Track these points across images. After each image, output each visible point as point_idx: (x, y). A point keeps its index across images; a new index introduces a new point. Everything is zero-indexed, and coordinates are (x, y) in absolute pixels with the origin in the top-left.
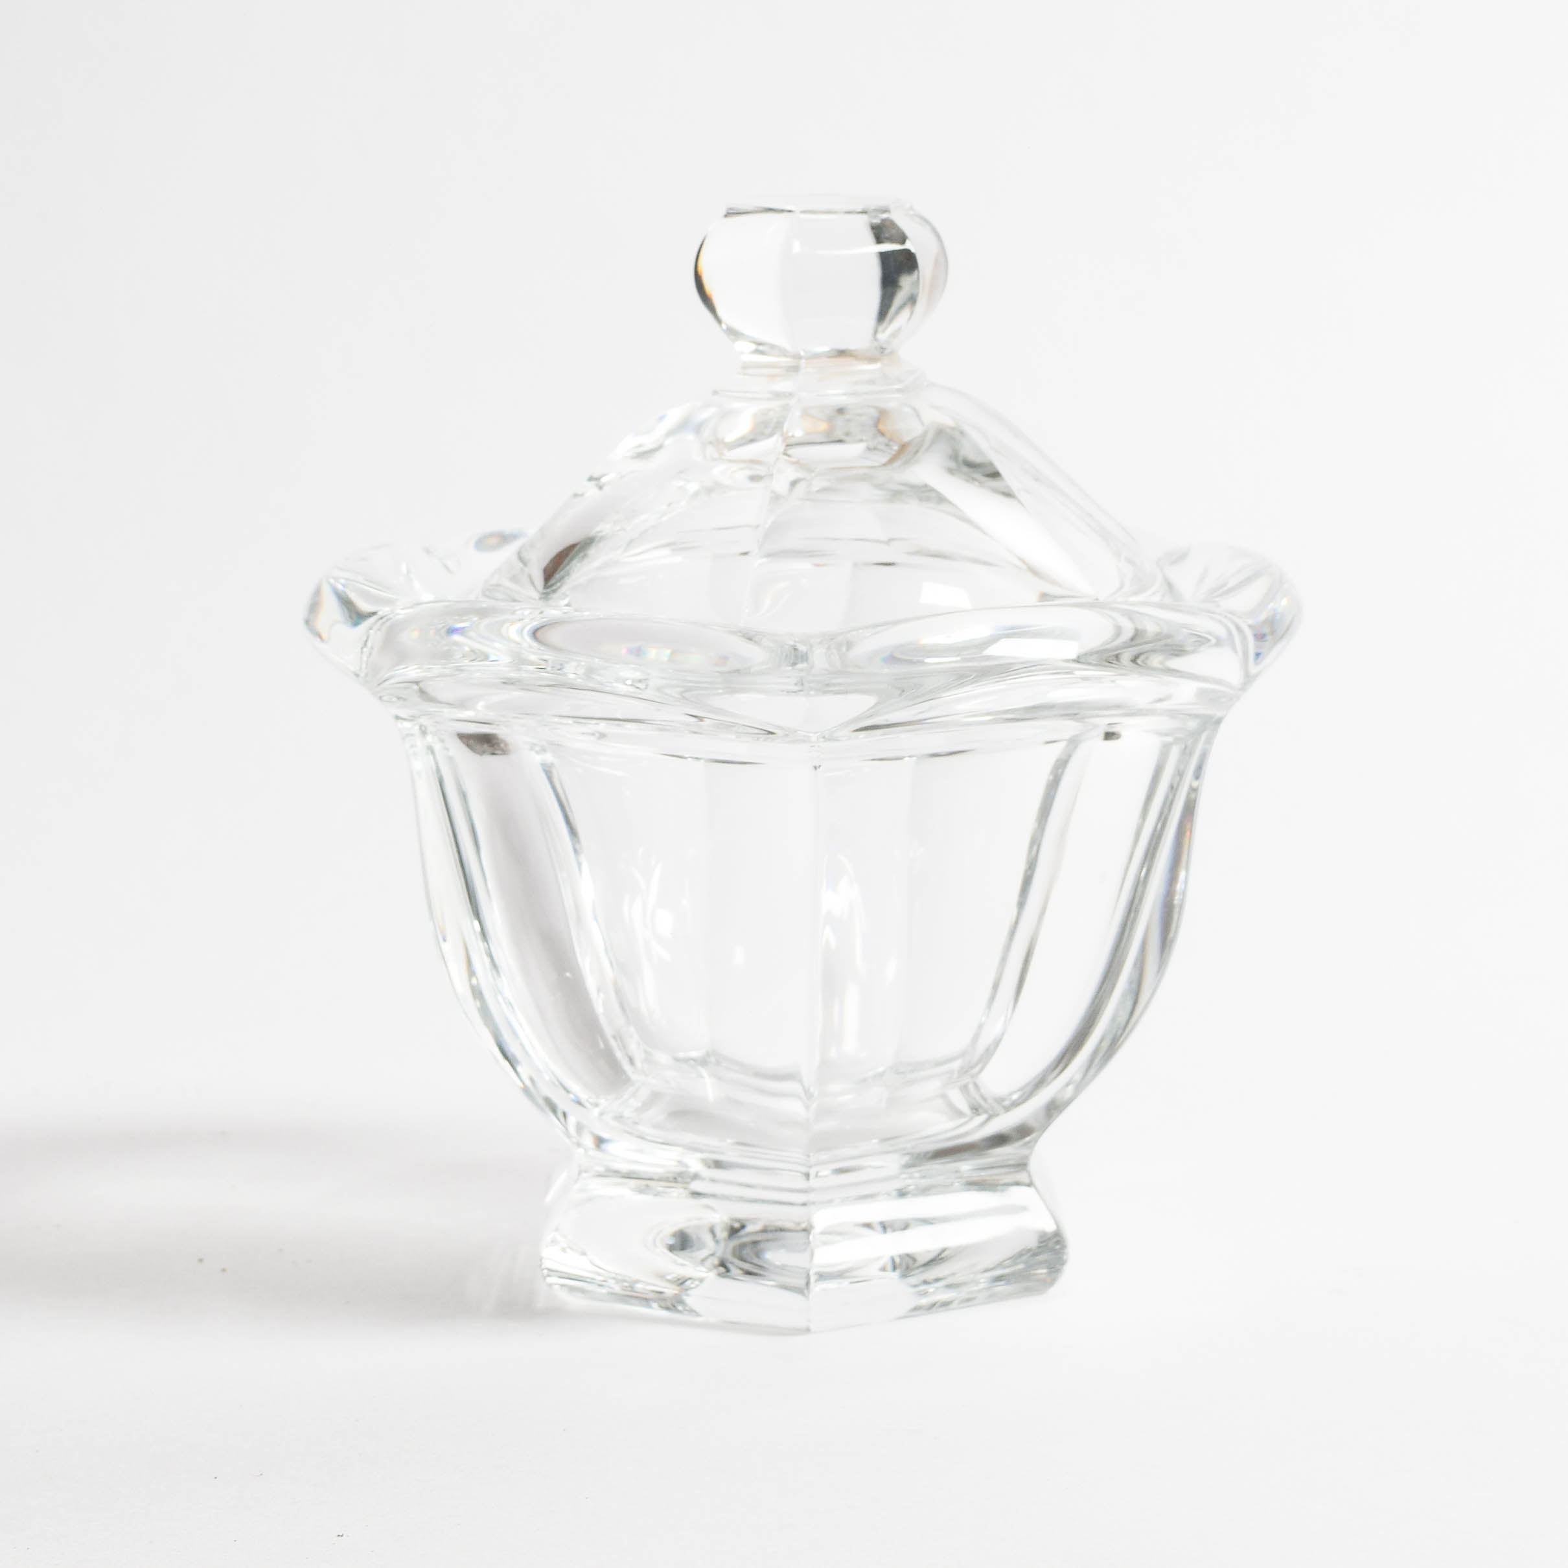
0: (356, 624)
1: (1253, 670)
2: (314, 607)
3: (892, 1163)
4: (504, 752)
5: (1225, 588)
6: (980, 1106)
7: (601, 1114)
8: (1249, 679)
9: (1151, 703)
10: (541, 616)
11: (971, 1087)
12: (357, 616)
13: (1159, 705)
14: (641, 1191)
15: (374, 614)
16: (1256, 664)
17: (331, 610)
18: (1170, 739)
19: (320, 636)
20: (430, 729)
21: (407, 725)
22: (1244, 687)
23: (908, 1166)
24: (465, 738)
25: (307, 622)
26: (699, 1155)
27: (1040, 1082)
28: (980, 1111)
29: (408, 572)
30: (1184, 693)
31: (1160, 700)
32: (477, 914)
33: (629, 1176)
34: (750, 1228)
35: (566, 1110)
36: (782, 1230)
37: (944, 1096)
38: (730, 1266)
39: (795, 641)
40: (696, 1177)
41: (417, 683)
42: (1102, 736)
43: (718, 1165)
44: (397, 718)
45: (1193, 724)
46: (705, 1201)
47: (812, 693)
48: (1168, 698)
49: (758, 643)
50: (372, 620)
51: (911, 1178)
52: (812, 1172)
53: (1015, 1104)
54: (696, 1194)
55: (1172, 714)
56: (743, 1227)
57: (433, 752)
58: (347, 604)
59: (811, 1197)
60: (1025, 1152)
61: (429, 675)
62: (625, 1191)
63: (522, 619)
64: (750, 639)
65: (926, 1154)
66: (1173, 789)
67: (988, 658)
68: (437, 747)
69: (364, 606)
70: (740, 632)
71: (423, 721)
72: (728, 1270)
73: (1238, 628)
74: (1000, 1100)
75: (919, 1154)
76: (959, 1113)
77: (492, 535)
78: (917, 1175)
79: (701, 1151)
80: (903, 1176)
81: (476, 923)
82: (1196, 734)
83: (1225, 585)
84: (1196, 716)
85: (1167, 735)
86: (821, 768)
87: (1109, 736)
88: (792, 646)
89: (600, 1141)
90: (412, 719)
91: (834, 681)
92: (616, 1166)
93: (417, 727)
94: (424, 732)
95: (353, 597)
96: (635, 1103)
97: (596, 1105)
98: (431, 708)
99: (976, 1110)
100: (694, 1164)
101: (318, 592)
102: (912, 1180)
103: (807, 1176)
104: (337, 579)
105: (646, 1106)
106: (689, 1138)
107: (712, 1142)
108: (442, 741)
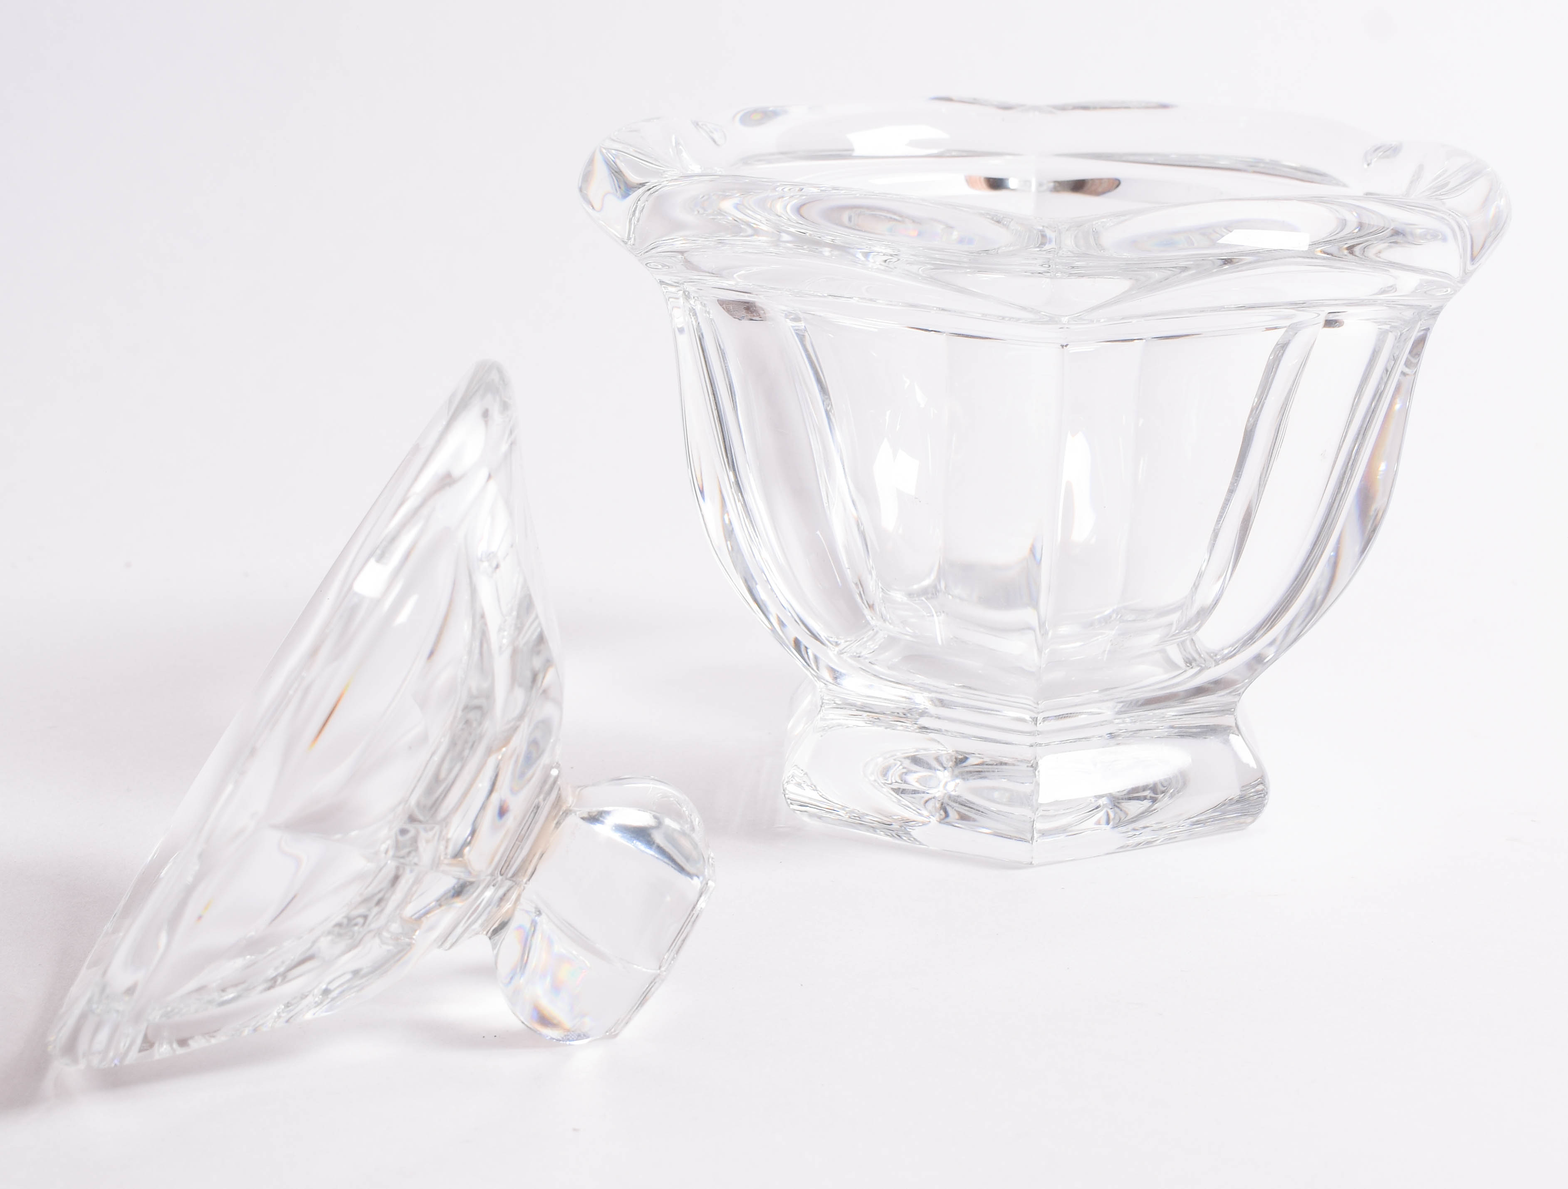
0: (626, 195)
1: (1469, 268)
2: (587, 177)
3: (1107, 711)
4: (762, 319)
5: (1448, 187)
6: (1195, 660)
7: (841, 653)
8: (1466, 275)
9: (1376, 294)
10: (801, 193)
11: (1188, 642)
12: (626, 188)
13: (1382, 296)
15: (643, 185)
16: (1472, 265)
17: (602, 180)
18: (1387, 327)
19: (592, 207)
20: (692, 296)
21: (671, 289)
22: (1463, 281)
23: (1120, 713)
24: (724, 304)
25: (581, 190)
26: (926, 694)
27: (1251, 639)
28: (1194, 664)
29: (678, 144)
30: (1408, 283)
31: (1384, 292)
32: (732, 465)
33: (863, 709)
34: (972, 761)
35: (807, 646)
36: (1001, 764)
37: (1163, 651)
38: (949, 809)
39: (1043, 227)
40: (923, 714)
41: (682, 253)
42: (1323, 323)
43: (942, 703)
44: (662, 282)
45: (1408, 314)
46: (932, 735)
47: (1059, 274)
48: (1392, 288)
49: (1007, 227)
50: (641, 191)
51: (1124, 722)
52: (1040, 717)
53: (1226, 657)
54: (924, 729)
55: (1390, 304)
56: (966, 758)
57: (695, 314)
58: (616, 173)
59: (1039, 739)
60: (1230, 699)
61: (693, 246)
62: (860, 724)
63: (783, 197)
64: (999, 222)
65: (1138, 701)
66: (1388, 372)
68: (698, 308)
69: (633, 178)
70: (988, 214)
71: (689, 287)
72: (947, 815)
73: (1460, 227)
74: (1213, 655)
75: (1131, 702)
76: (1174, 666)
77: (755, 111)
78: (1128, 720)
79: (931, 691)
80: (1117, 721)
81: (731, 474)
82: (1411, 324)
83: (1447, 184)
84: (1411, 306)
85: (1385, 323)
86: (1068, 346)
87: (1329, 323)
88: (1041, 231)
89: (836, 675)
90: (677, 284)
91: (1078, 264)
92: (852, 699)
93: (681, 292)
94: (687, 296)
95: (622, 166)
96: (872, 646)
97: (837, 644)
98: (694, 276)
99: (1189, 662)
100: (922, 700)
101: (591, 162)
102: (1127, 723)
103: (1035, 720)
104: (608, 149)
105: (883, 648)
106: (919, 679)
107: (941, 684)
108: (705, 305)
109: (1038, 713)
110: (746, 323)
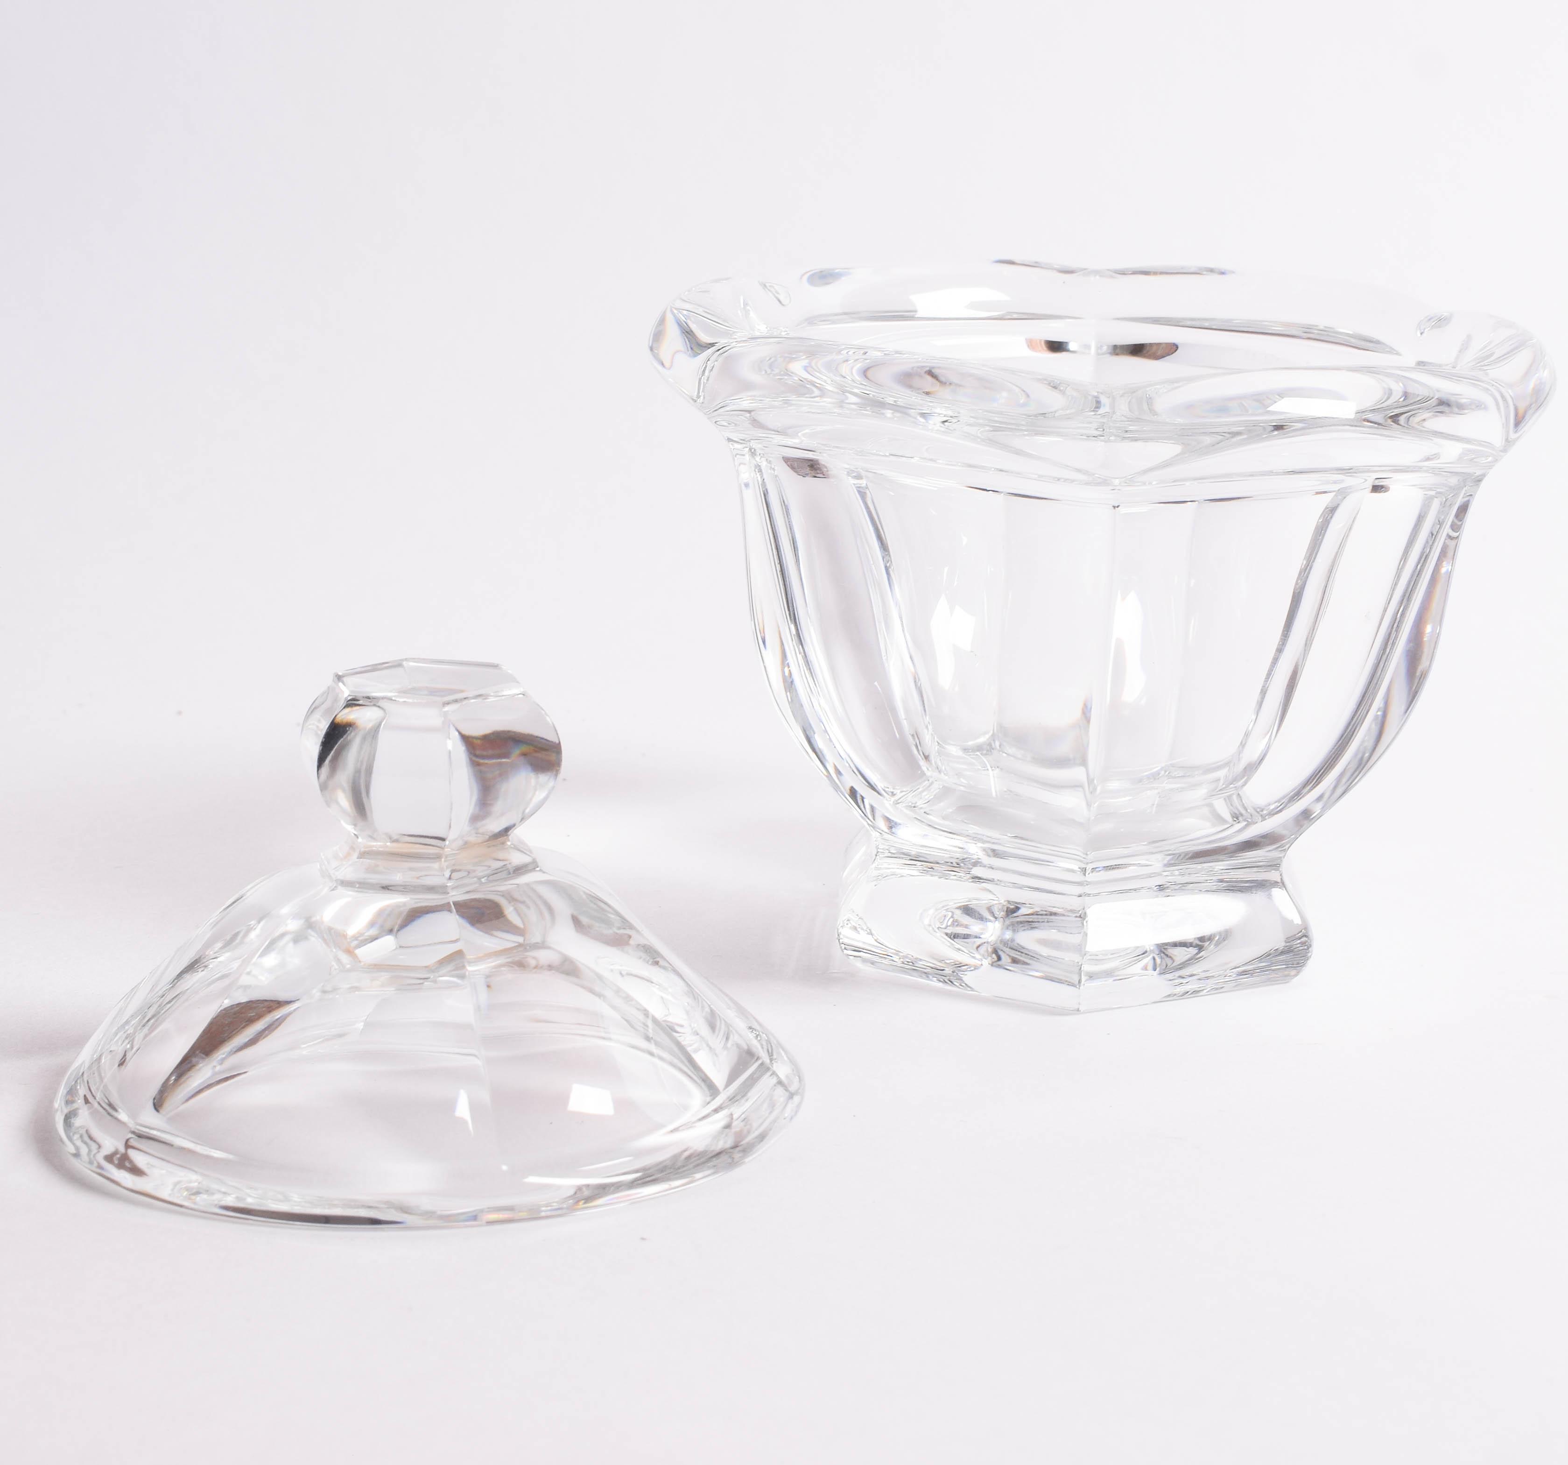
0: (696, 355)
1: (1513, 436)
2: (658, 336)
3: (1157, 862)
4: (825, 476)
5: (1492, 358)
6: (1242, 815)
7: (897, 803)
8: (1509, 443)
9: (1421, 461)
10: (864, 357)
11: (1235, 797)
12: (696, 345)
13: (1426, 464)
14: (924, 872)
15: (712, 345)
16: (1516, 432)
17: (673, 338)
18: (1433, 493)
19: (663, 364)
20: (758, 453)
21: (737, 446)
22: (1505, 450)
23: (1168, 865)
24: (789, 461)
25: (651, 349)
26: (980, 845)
27: (1297, 795)
28: (1240, 819)
29: (746, 304)
30: (1451, 451)
31: (1428, 459)
32: (794, 618)
33: (916, 859)
34: (1023, 911)
35: (864, 795)
36: (1052, 914)
37: (1210, 805)
38: (1001, 953)
40: (976, 863)
41: (749, 412)
42: (1370, 488)
43: (995, 853)
44: (729, 440)
45: (1453, 481)
46: (985, 885)
47: (1112, 438)
48: (1436, 456)
49: (1063, 392)
50: (710, 350)
51: (1172, 875)
52: (1089, 867)
53: (1272, 813)
54: (977, 878)
55: (1434, 471)
56: (1018, 908)
57: (760, 471)
58: (688, 333)
59: (1087, 890)
60: (1276, 854)
61: (760, 405)
62: (914, 873)
63: (848, 360)
64: (1055, 387)
65: (1186, 854)
66: (1433, 535)
67: (1274, 413)
68: (764, 464)
69: (703, 337)
70: (1045, 380)
71: (754, 444)
72: (999, 958)
73: (1502, 396)
74: (1259, 810)
75: (1180, 854)
76: (1221, 820)
77: (822, 272)
78: (1177, 873)
79: (984, 842)
80: (1166, 873)
81: (792, 627)
82: (1455, 490)
83: (1491, 355)
84: (1456, 473)
85: (1430, 489)
86: (1120, 507)
87: (1376, 489)
89: (891, 825)
90: (743, 441)
91: (1131, 428)
92: (906, 848)
93: (747, 449)
94: (753, 453)
95: (694, 327)
96: (927, 796)
97: (893, 794)
98: (761, 434)
99: (1236, 817)
100: (975, 850)
101: (662, 321)
102: (1175, 875)
103: (1084, 871)
104: (679, 309)
105: (938, 798)
106: (973, 829)
107: (995, 834)
108: (770, 462)
109: (1087, 863)
110: (809, 480)
